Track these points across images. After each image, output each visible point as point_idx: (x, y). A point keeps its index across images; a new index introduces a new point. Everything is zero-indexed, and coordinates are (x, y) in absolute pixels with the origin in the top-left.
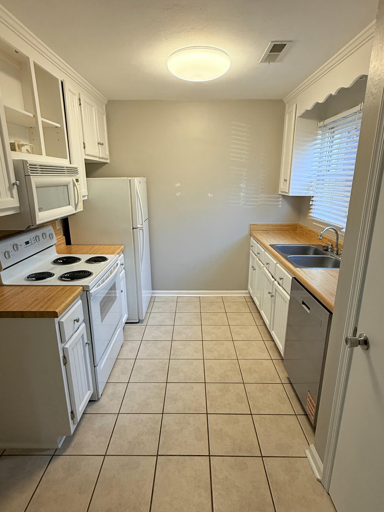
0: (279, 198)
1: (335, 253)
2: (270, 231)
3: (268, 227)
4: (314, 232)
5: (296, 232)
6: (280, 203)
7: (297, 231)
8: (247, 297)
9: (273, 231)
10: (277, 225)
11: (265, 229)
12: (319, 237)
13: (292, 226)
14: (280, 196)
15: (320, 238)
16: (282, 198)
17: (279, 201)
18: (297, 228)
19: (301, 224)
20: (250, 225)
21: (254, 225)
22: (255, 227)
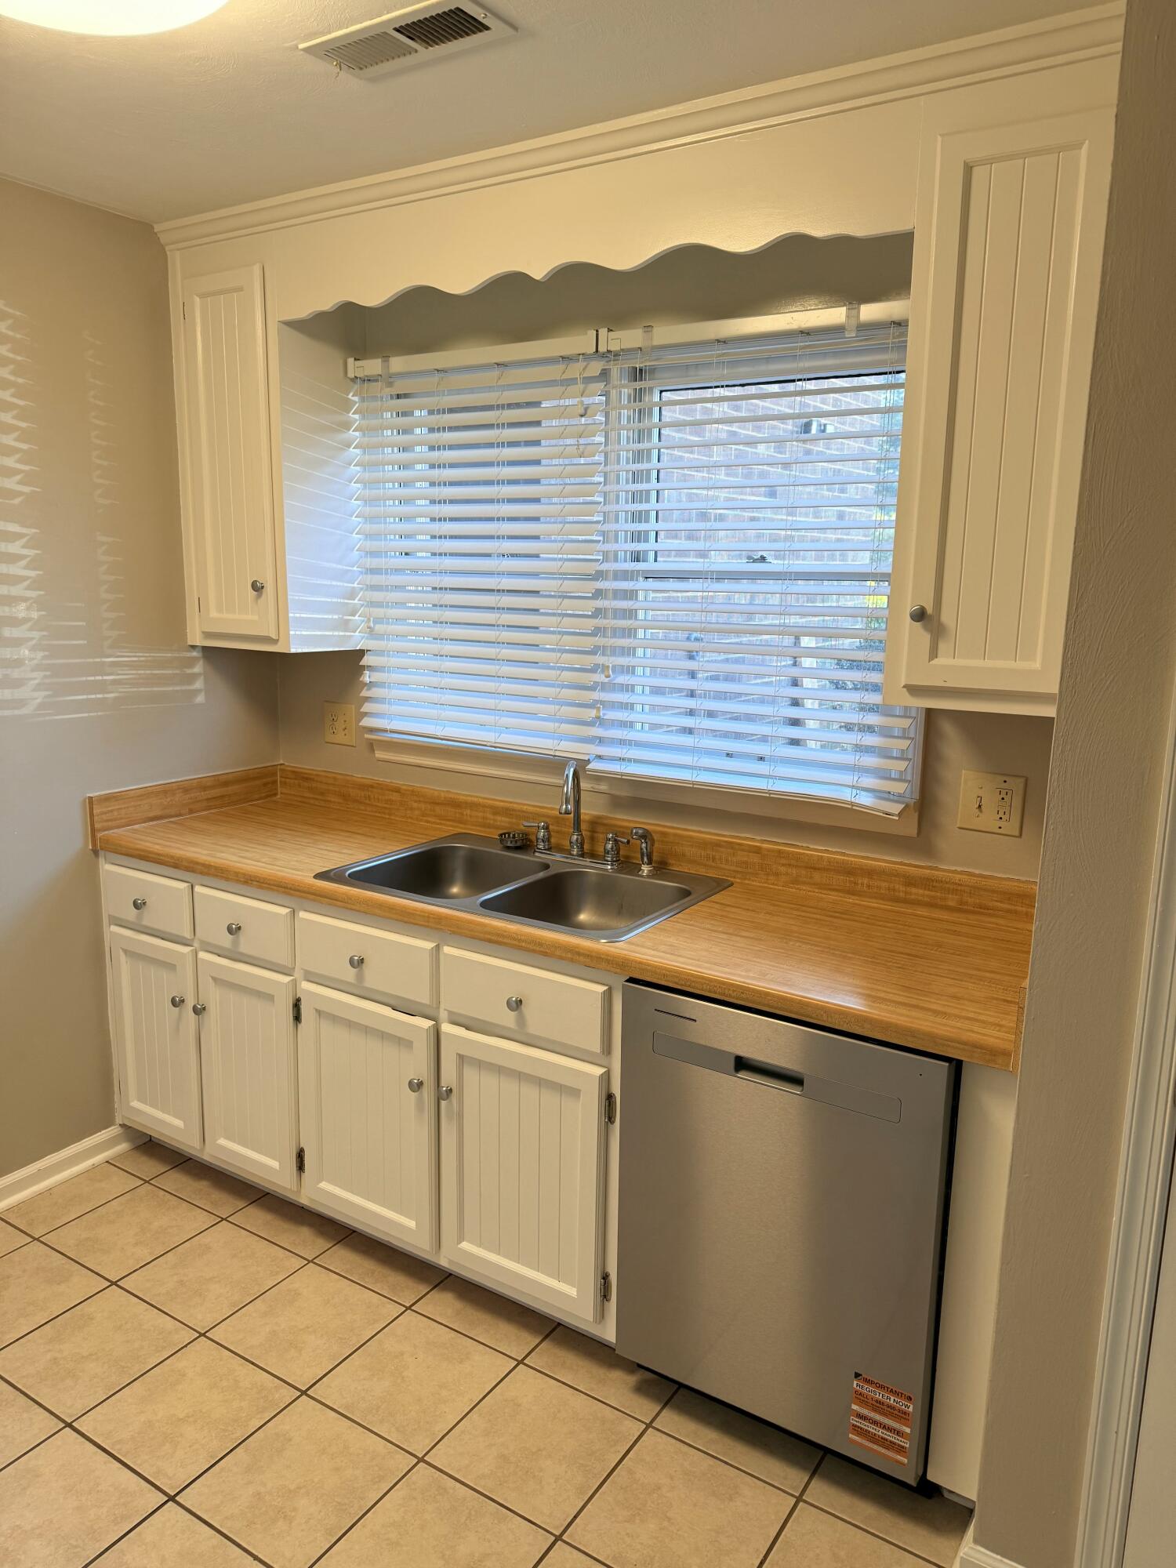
0: (191, 662)
1: (575, 853)
2: (177, 816)
3: (169, 800)
4: (397, 790)
5: (274, 798)
6: (199, 684)
7: (276, 794)
8: (120, 1156)
9: (191, 811)
10: (202, 786)
11: (158, 813)
12: (564, 807)
13: (254, 779)
14: (195, 654)
15: (566, 808)
16: (201, 662)
17: (192, 678)
18: (275, 782)
19: (286, 764)
20: (85, 801)
21: (107, 799)
22: (112, 811)
